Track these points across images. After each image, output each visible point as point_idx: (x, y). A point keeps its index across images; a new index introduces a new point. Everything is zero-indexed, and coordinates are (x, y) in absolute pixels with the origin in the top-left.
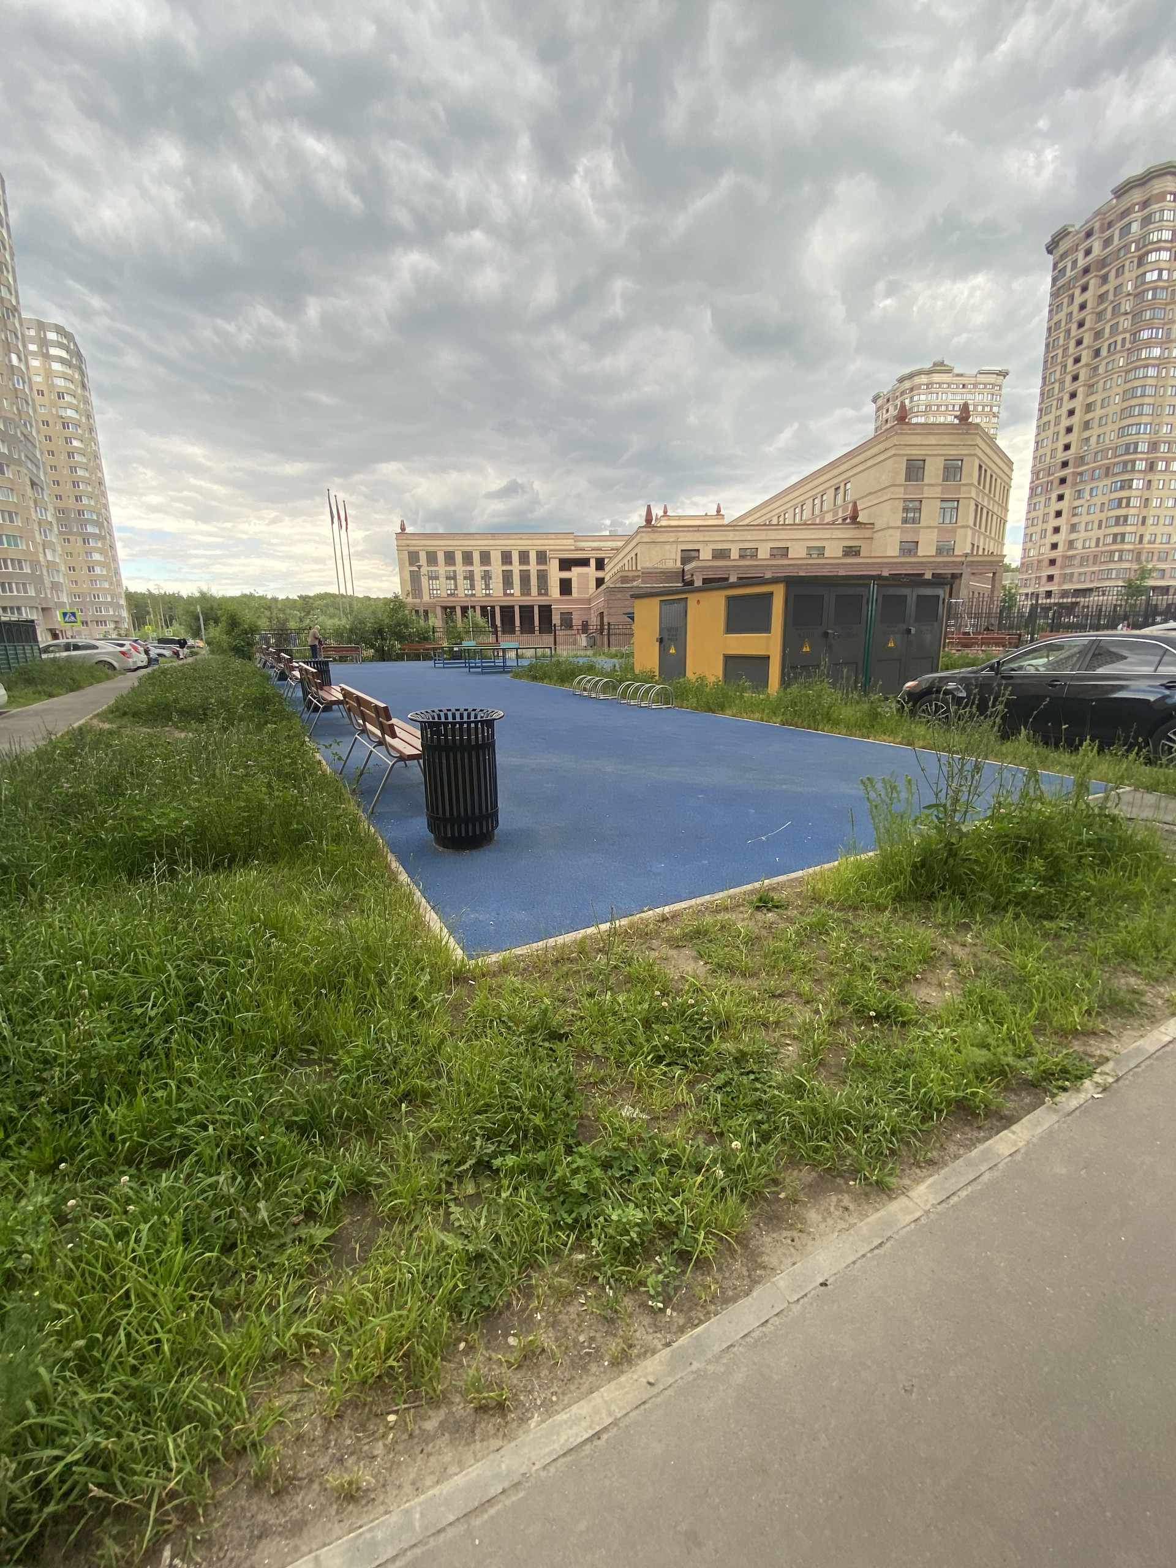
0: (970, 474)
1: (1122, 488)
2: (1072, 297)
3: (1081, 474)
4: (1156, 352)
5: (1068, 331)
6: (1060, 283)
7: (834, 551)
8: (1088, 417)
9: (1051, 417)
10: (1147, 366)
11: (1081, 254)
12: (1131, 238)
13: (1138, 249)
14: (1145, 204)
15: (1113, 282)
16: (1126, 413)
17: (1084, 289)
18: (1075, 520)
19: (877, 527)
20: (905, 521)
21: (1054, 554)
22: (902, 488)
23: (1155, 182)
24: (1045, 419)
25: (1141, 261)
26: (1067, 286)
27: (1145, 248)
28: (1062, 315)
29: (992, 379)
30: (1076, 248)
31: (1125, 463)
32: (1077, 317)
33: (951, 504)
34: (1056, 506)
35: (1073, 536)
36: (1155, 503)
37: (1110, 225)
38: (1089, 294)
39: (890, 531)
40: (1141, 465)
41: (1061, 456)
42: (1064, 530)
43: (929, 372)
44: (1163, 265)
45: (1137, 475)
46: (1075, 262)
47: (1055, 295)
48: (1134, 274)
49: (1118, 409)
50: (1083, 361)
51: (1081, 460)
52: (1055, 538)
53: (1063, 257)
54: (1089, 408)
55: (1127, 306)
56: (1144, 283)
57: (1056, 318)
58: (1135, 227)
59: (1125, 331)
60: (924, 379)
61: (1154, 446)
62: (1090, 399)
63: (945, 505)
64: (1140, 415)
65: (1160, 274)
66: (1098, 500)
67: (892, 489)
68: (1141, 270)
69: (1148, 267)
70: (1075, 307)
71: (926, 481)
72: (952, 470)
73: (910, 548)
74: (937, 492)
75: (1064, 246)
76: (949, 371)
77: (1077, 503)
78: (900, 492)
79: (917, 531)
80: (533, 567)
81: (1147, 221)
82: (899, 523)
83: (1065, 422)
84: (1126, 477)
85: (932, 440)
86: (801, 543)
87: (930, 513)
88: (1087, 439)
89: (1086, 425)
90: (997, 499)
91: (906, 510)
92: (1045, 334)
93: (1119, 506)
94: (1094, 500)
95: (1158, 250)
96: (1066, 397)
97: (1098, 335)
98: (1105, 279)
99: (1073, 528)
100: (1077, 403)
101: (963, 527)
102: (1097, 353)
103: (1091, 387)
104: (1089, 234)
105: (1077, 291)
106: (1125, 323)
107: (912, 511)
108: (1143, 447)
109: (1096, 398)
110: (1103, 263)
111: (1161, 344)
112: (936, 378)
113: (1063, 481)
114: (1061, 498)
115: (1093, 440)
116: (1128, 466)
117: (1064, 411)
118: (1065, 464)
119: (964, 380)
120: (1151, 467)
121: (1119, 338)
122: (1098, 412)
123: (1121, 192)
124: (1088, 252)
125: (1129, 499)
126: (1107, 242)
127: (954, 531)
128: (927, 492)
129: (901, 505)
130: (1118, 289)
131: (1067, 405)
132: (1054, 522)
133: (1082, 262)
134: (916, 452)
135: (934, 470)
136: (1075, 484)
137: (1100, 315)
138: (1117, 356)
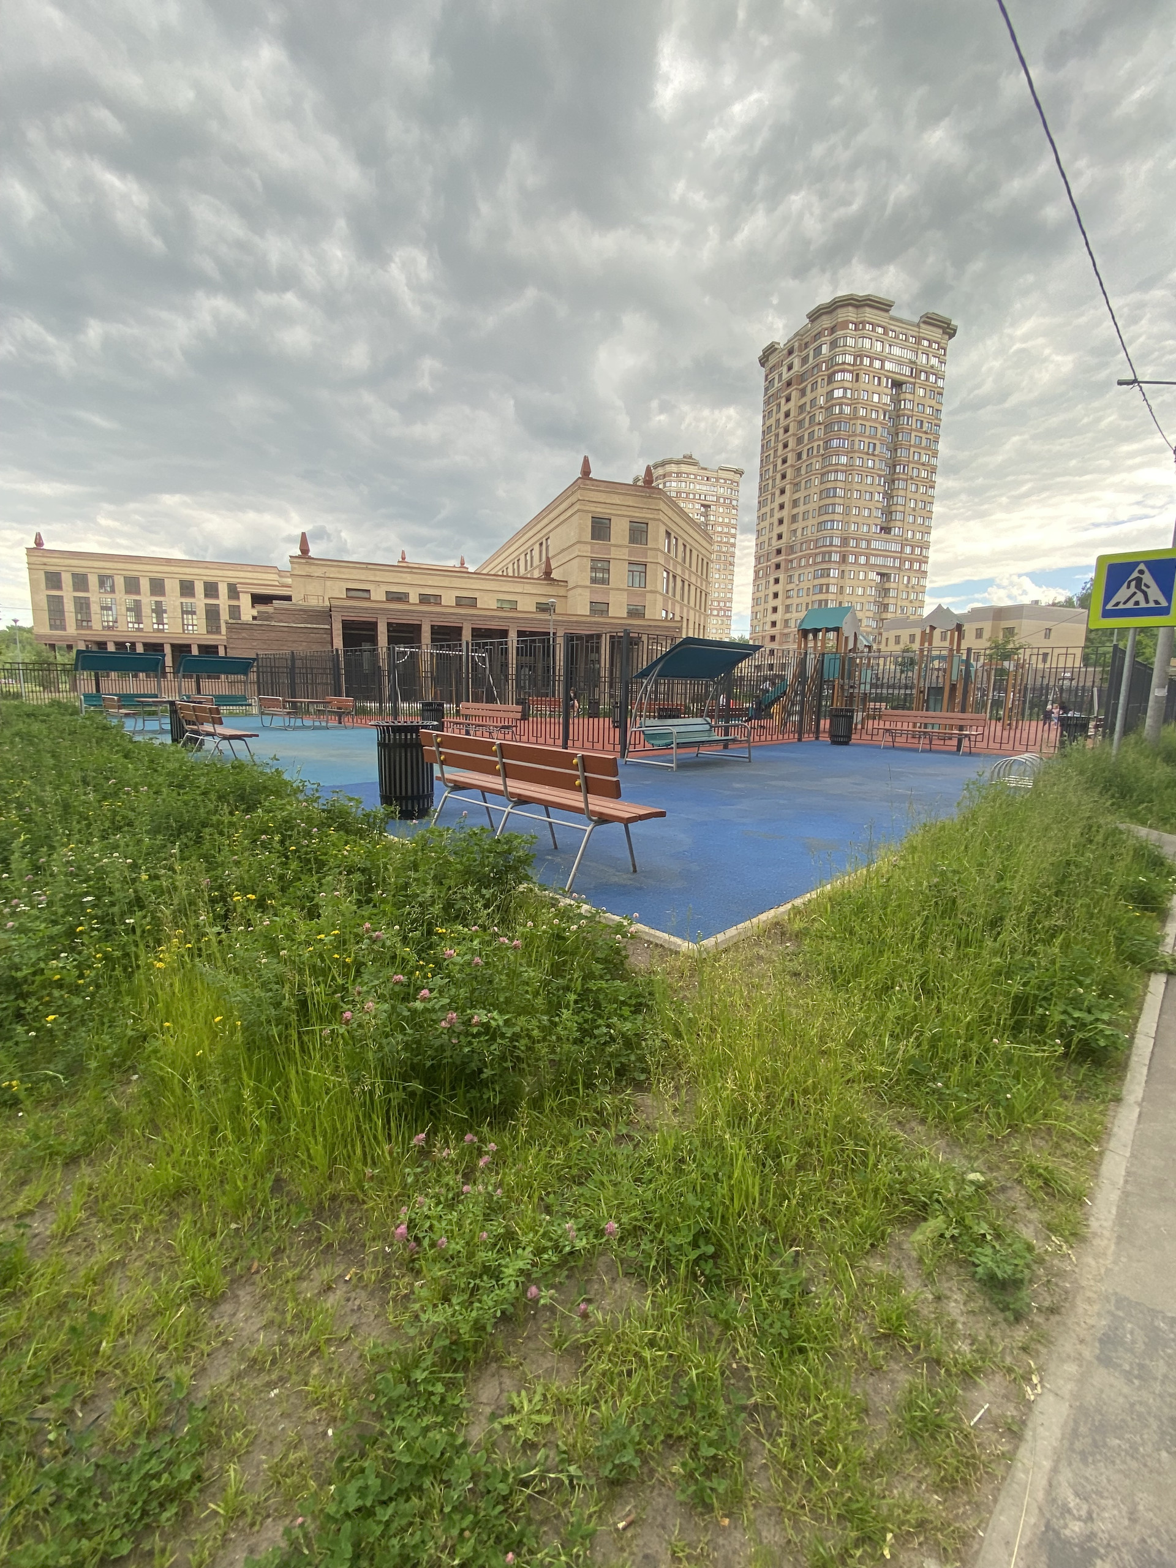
0: (657, 539)
1: (822, 576)
2: (779, 405)
3: (791, 561)
4: (844, 460)
5: (777, 435)
6: (770, 392)
7: (527, 605)
8: (795, 511)
9: (767, 509)
10: (836, 471)
11: (785, 369)
12: (821, 358)
13: (827, 369)
14: (833, 330)
15: (809, 395)
16: (822, 510)
17: (788, 400)
18: (788, 602)
19: (570, 585)
20: (594, 581)
21: (773, 631)
22: (589, 547)
23: (839, 311)
24: (763, 510)
25: (830, 379)
26: (775, 396)
27: (833, 368)
28: (772, 421)
29: (731, 476)
30: (780, 364)
31: (824, 554)
32: (783, 423)
33: (639, 568)
34: (774, 588)
35: (788, 616)
36: (848, 590)
37: (806, 345)
38: (791, 404)
39: (579, 590)
40: (836, 557)
41: (776, 544)
42: (780, 610)
43: (678, 463)
44: (847, 385)
45: (833, 565)
46: (780, 375)
47: (767, 402)
48: (825, 390)
49: (816, 506)
50: (789, 462)
51: (791, 549)
52: (774, 617)
53: (772, 370)
54: (795, 504)
55: (820, 418)
56: (832, 398)
57: (768, 424)
58: (825, 349)
59: (819, 439)
60: (673, 468)
61: (845, 541)
62: (796, 496)
63: (635, 568)
64: (833, 513)
65: (845, 392)
66: (805, 585)
67: (578, 546)
68: (830, 388)
69: (835, 385)
70: (782, 415)
71: (612, 541)
72: (638, 533)
73: (599, 608)
74: (624, 554)
75: (773, 360)
76: (695, 464)
77: (789, 587)
78: (586, 550)
79: (606, 592)
80: (223, 601)
81: (834, 344)
82: (588, 583)
83: (777, 515)
84: (824, 566)
85: (616, 499)
86: (491, 594)
87: (619, 574)
88: (795, 531)
89: (794, 518)
90: (694, 569)
91: (594, 569)
92: (760, 437)
93: (821, 592)
94: (802, 585)
95: (843, 371)
96: (778, 492)
97: (800, 440)
98: (803, 393)
99: (788, 608)
100: (786, 499)
101: (651, 592)
102: (799, 456)
103: (796, 486)
104: (790, 352)
105: (783, 401)
106: (819, 432)
107: (600, 570)
108: (837, 541)
109: (800, 495)
110: (802, 378)
111: (846, 453)
112: (684, 468)
113: (778, 566)
114: (777, 581)
115: (799, 532)
116: (826, 556)
117: (776, 505)
118: (779, 552)
119: (709, 474)
120: (844, 559)
121: (815, 444)
122: (801, 509)
123: (814, 316)
124: (790, 368)
125: (828, 585)
126: (805, 360)
127: (643, 595)
128: (614, 553)
129: (589, 564)
130: (813, 401)
131: (779, 500)
132: (772, 603)
133: (786, 376)
134: (600, 510)
135: (620, 530)
136: (787, 570)
137: (800, 423)
138: (814, 460)
